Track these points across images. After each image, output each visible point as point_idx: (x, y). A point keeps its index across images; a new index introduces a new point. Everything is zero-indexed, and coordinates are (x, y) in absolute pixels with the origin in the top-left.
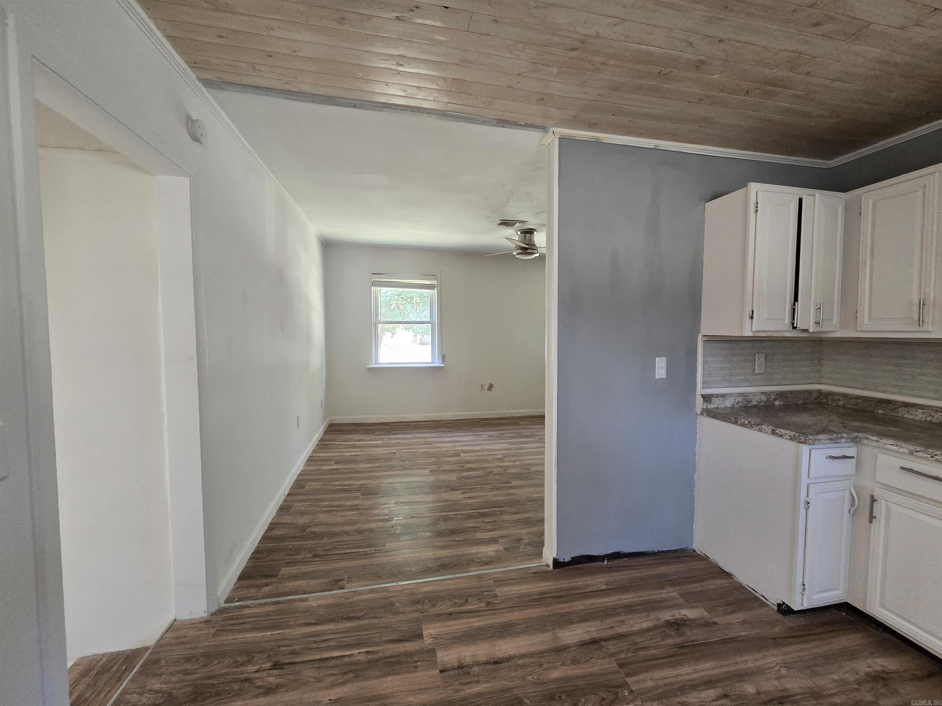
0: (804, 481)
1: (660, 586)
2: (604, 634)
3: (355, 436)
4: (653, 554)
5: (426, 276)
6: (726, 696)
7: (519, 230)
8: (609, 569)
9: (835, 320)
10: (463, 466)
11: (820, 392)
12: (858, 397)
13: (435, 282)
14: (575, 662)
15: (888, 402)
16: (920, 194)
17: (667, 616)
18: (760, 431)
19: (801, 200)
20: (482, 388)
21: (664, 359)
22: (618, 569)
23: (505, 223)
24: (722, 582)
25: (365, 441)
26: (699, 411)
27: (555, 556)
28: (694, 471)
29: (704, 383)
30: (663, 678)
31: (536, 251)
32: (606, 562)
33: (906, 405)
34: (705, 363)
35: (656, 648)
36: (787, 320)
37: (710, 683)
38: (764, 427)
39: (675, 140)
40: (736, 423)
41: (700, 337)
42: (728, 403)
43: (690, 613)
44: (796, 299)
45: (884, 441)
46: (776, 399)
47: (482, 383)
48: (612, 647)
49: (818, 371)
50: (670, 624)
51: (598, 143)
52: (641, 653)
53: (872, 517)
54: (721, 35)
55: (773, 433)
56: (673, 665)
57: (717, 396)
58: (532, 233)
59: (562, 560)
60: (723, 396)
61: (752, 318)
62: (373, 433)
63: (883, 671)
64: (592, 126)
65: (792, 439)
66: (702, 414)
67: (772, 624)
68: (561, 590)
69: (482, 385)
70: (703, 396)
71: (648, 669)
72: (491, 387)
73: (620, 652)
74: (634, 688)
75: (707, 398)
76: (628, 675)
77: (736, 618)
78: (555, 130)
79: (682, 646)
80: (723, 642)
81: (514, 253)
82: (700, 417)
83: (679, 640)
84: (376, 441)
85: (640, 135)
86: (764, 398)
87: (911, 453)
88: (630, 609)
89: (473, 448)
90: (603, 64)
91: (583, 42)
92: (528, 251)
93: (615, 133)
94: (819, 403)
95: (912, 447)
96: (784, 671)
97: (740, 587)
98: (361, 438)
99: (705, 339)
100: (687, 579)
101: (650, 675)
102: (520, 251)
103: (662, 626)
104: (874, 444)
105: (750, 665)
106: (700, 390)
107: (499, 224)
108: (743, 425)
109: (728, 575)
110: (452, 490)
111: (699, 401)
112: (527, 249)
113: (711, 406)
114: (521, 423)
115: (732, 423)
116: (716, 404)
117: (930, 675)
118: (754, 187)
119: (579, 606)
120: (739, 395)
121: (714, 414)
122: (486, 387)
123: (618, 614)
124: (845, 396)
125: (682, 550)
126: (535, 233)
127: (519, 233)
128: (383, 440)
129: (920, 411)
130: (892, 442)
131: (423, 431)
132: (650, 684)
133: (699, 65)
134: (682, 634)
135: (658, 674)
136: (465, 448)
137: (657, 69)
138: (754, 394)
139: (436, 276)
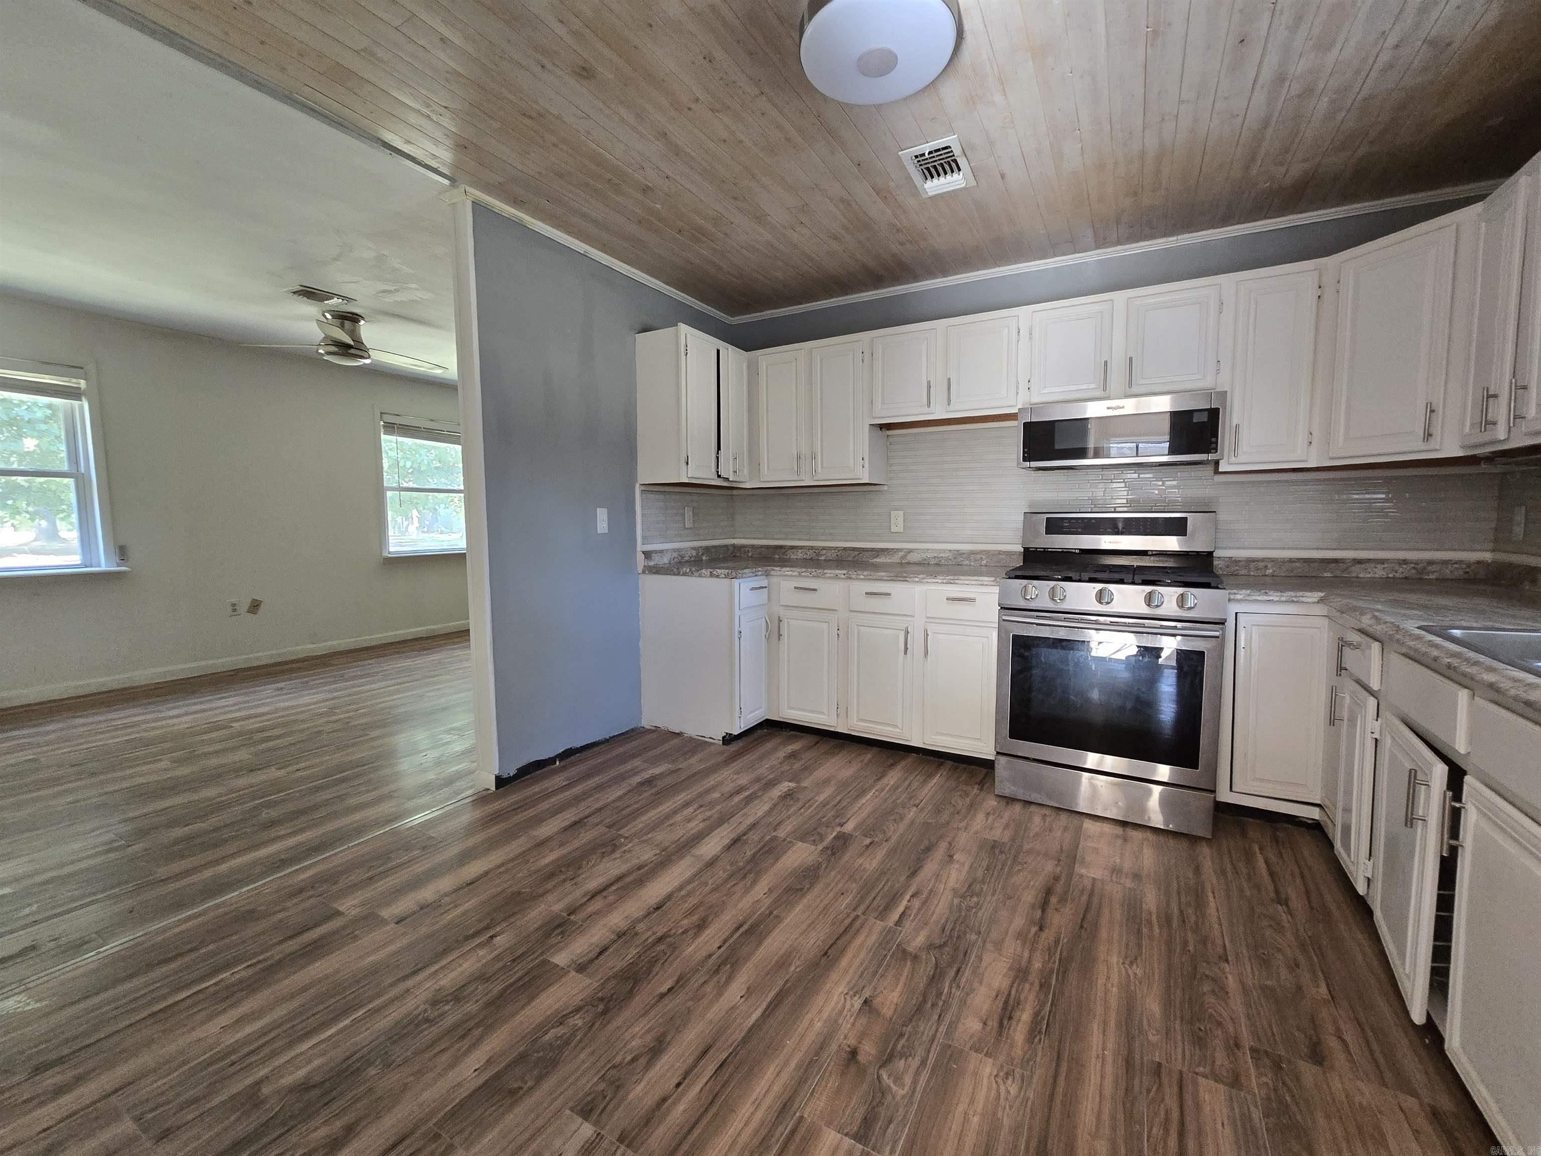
0: (737, 613)
1: (624, 762)
2: (581, 815)
4: (606, 741)
5: (45, 365)
6: (701, 806)
7: (328, 311)
8: (564, 768)
9: (746, 472)
10: (250, 738)
11: (734, 546)
12: (762, 547)
13: (83, 384)
14: (562, 845)
15: (781, 547)
16: (794, 364)
17: (637, 779)
18: (700, 576)
19: (718, 351)
20: (235, 610)
21: (605, 511)
22: (573, 764)
23: (309, 293)
24: (676, 741)
26: (640, 569)
27: (497, 772)
28: (639, 641)
29: (644, 538)
30: (650, 819)
31: (365, 355)
32: (558, 763)
33: (792, 547)
34: (643, 515)
35: (636, 803)
36: (714, 470)
37: (687, 805)
38: (703, 571)
39: (605, 252)
40: (678, 574)
41: (637, 486)
42: (665, 560)
43: (657, 771)
44: (719, 448)
45: (784, 569)
46: (703, 554)
47: (233, 600)
48: (594, 820)
49: (733, 526)
50: (642, 784)
51: (521, 226)
52: (624, 812)
53: (780, 635)
54: (670, 174)
55: (712, 575)
56: (654, 808)
57: (656, 552)
58: (357, 321)
59: (505, 776)
60: (661, 552)
61: (687, 463)
63: (789, 790)
64: (516, 202)
65: (726, 576)
66: (644, 572)
67: (722, 753)
68: (516, 802)
69: (234, 605)
70: (643, 552)
71: (635, 819)
72: (255, 606)
73: (605, 819)
74: (626, 835)
75: (647, 555)
76: (618, 830)
77: (693, 761)
78: (468, 189)
79: (657, 793)
80: (689, 777)
81: (321, 351)
82: (642, 577)
83: (653, 791)
85: (569, 233)
86: (694, 553)
87: (800, 575)
88: (600, 788)
89: (252, 712)
90: (554, 145)
91: (540, 115)
92: (352, 351)
93: (543, 221)
94: (735, 556)
95: (799, 570)
96: (735, 777)
97: (691, 739)
99: (643, 488)
100: (646, 749)
101: (638, 821)
102: (333, 349)
103: (636, 788)
104: (778, 573)
105: (712, 783)
106: (640, 547)
107: (294, 293)
108: (685, 574)
109: (679, 734)
110: (251, 771)
111: (640, 557)
112: (350, 347)
113: (652, 563)
114: (334, 662)
115: (675, 574)
116: (656, 560)
117: (817, 743)
118: (683, 328)
119: (546, 805)
120: (675, 550)
121: (656, 570)
122: (243, 607)
123: (591, 796)
124: (753, 546)
125: (633, 730)
126: (362, 322)
127: (328, 316)
129: (800, 551)
130: (788, 569)
132: (641, 826)
133: (646, 190)
134: (656, 786)
135: (645, 818)
136: (237, 715)
137: (609, 176)
138: (686, 549)
139: (82, 368)
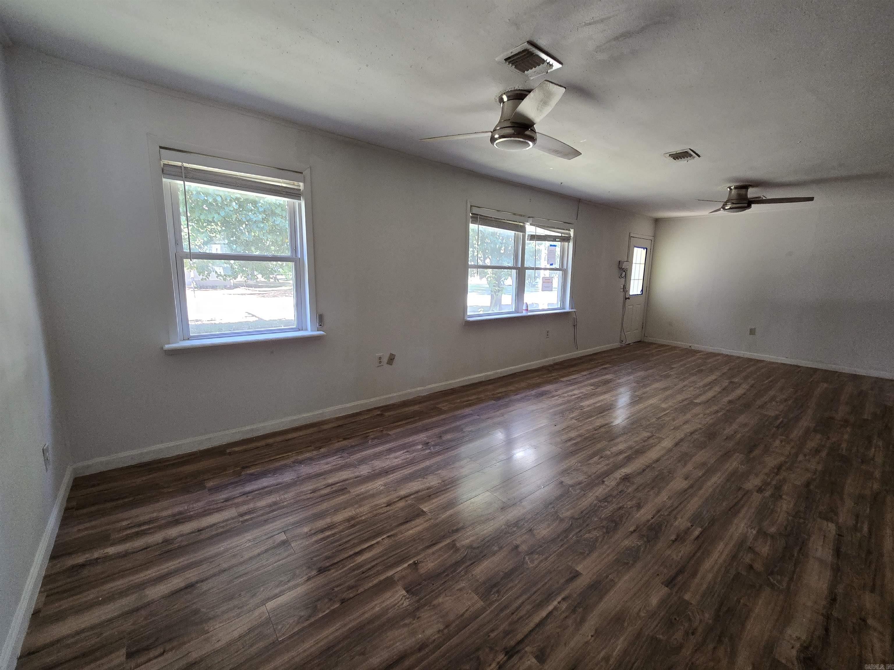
3: (158, 505)
13: (302, 186)
20: (380, 362)
25: (190, 519)
62: (201, 485)
69: (380, 358)
72: (391, 359)
84: (219, 510)
98: (176, 510)
122: (385, 360)
128: (237, 505)
131: (308, 455)
139: (301, 173)
